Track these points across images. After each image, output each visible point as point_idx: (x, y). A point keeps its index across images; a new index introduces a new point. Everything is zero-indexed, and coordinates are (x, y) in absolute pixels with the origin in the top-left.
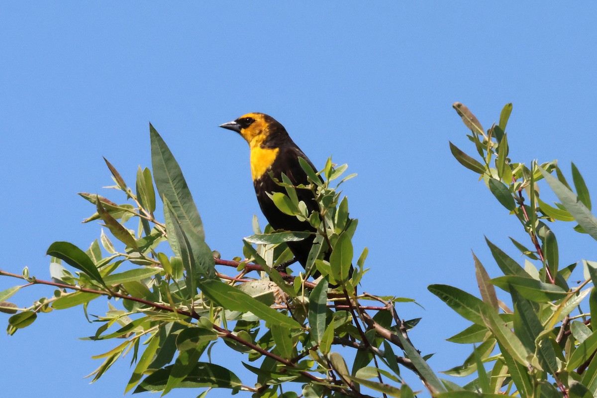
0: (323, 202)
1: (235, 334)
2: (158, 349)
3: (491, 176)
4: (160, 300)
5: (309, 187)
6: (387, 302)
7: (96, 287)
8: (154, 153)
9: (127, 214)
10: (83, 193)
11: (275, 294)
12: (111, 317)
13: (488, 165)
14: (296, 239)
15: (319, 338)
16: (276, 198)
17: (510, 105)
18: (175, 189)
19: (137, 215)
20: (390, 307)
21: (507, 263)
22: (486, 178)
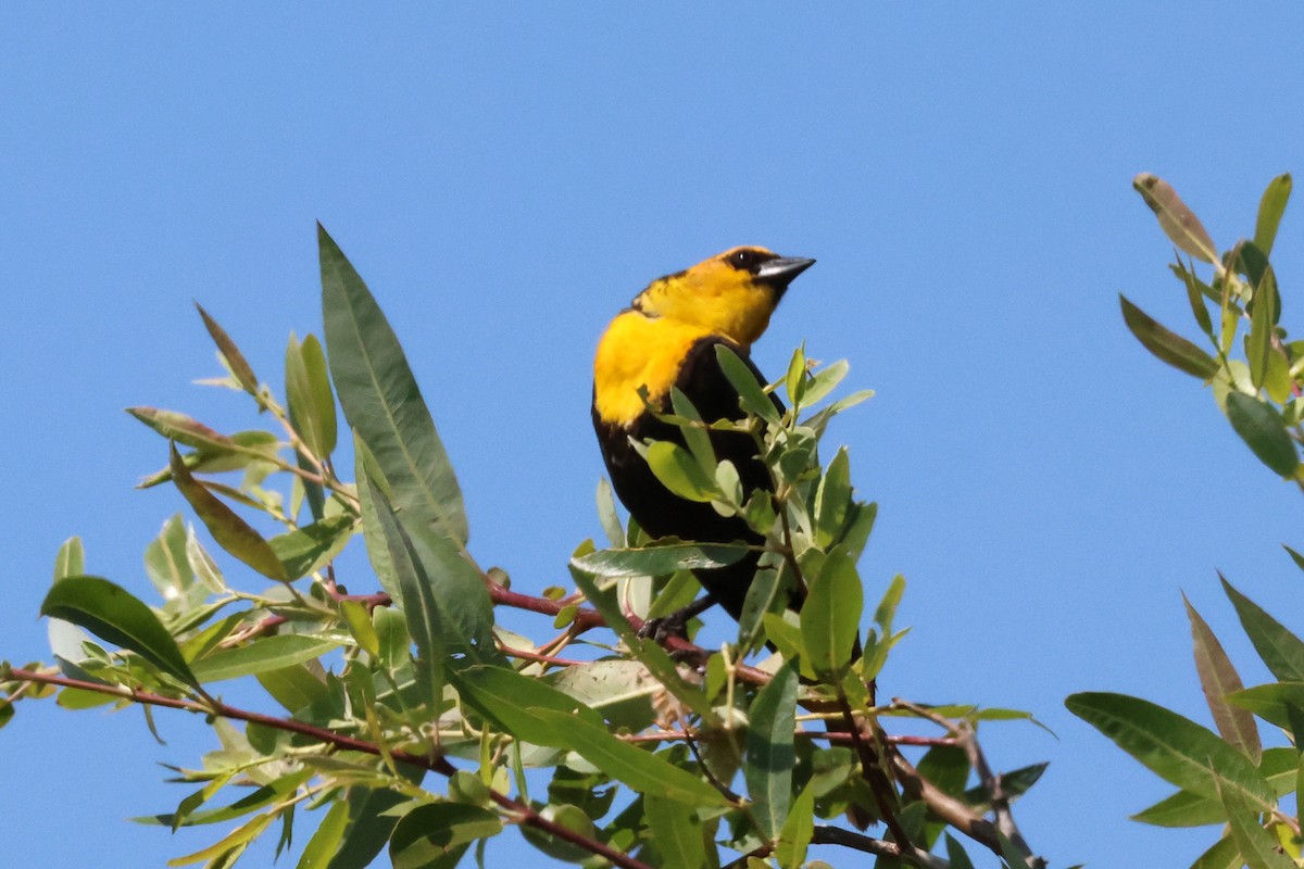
0: (783, 467)
1: (548, 815)
2: (348, 826)
3: (1233, 385)
4: (348, 713)
5: (745, 425)
6: (954, 724)
7: (173, 692)
8: (330, 303)
9: (261, 465)
10: (141, 407)
11: (655, 705)
12: (214, 771)
13: (1223, 356)
14: (709, 564)
15: (774, 828)
16: (656, 454)
17: (1286, 179)
18: (387, 401)
19: (286, 469)
20: (964, 737)
21: (1280, 644)
22: (1220, 390)
